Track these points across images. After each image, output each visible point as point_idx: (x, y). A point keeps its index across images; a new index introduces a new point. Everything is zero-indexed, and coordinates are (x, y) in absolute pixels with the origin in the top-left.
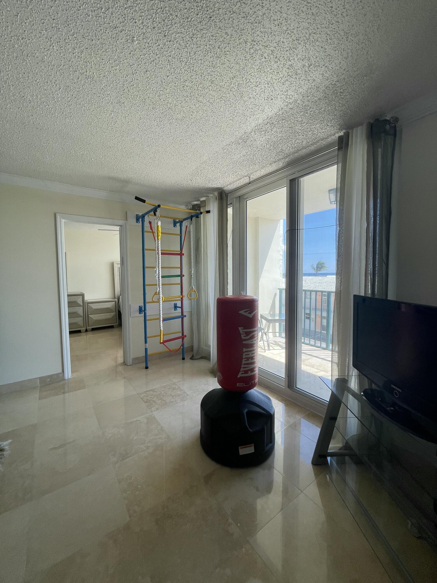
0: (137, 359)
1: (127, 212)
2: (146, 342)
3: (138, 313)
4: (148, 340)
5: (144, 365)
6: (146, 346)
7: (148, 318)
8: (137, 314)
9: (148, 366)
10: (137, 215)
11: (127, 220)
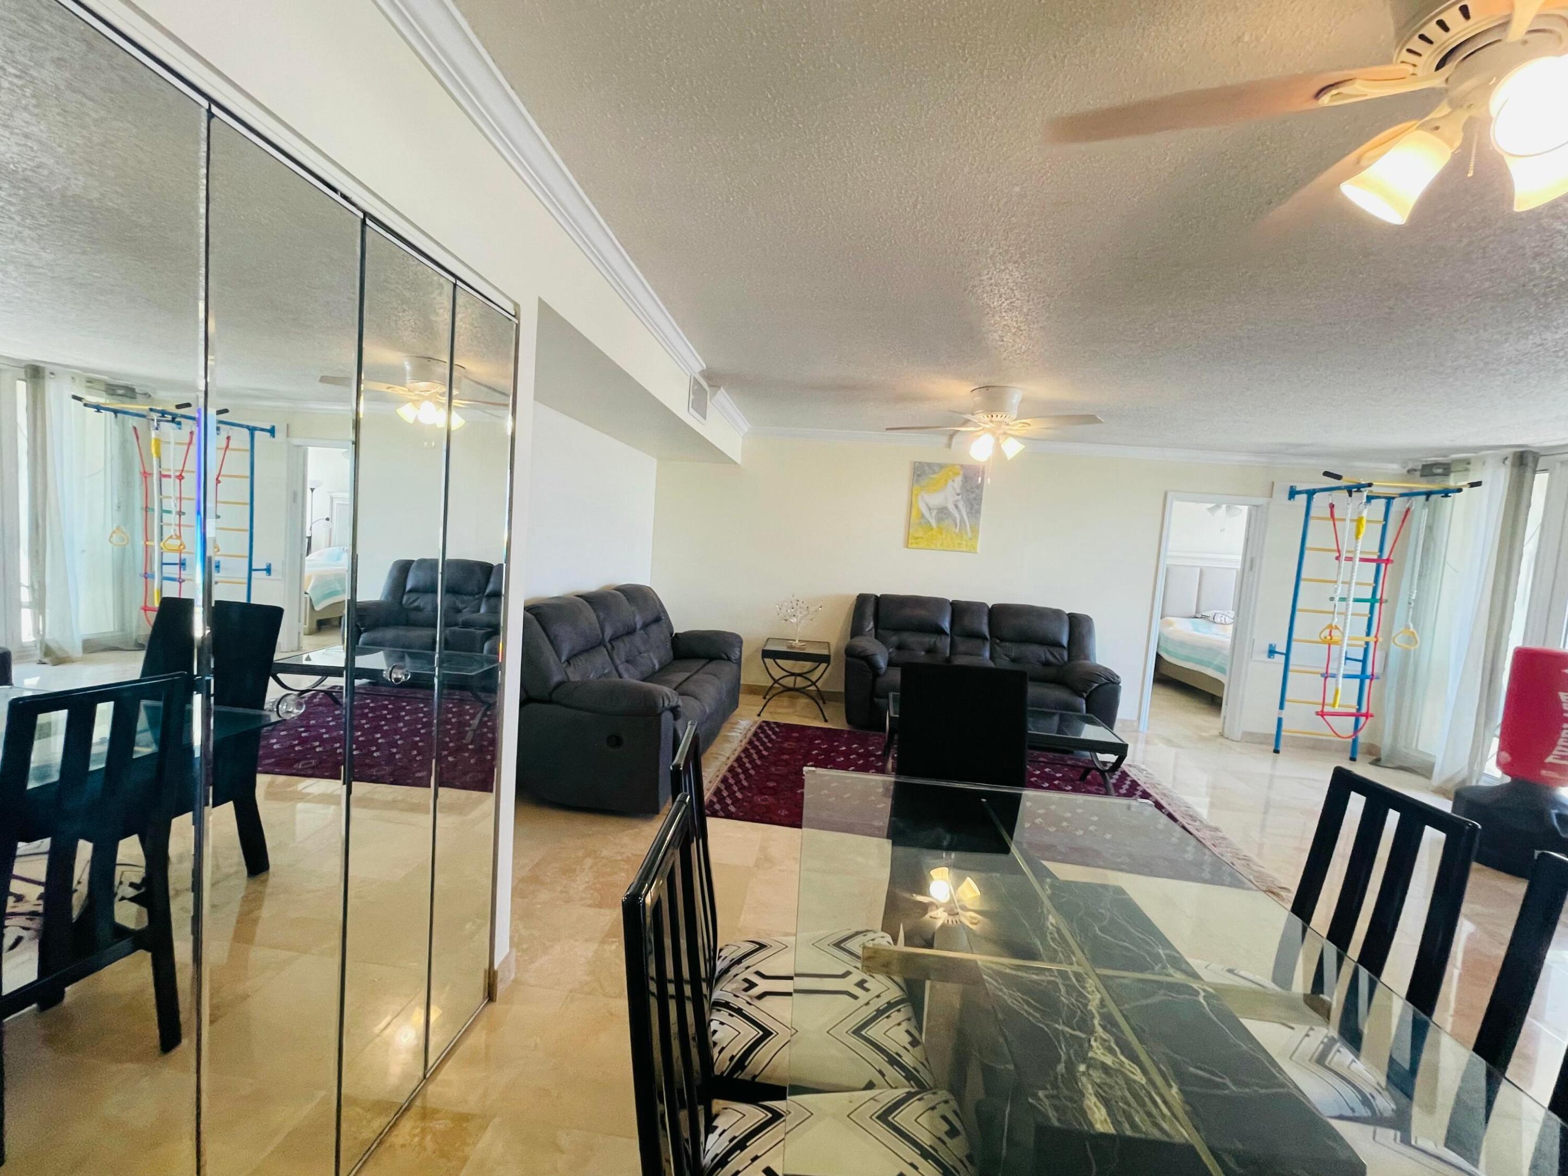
0: (1251, 734)
1: (1273, 483)
2: (1281, 707)
3: (1266, 655)
4: (1286, 704)
5: (1272, 748)
6: (1280, 714)
7: (1291, 667)
8: (1264, 657)
9: (1281, 749)
10: (1292, 487)
11: (1271, 496)
